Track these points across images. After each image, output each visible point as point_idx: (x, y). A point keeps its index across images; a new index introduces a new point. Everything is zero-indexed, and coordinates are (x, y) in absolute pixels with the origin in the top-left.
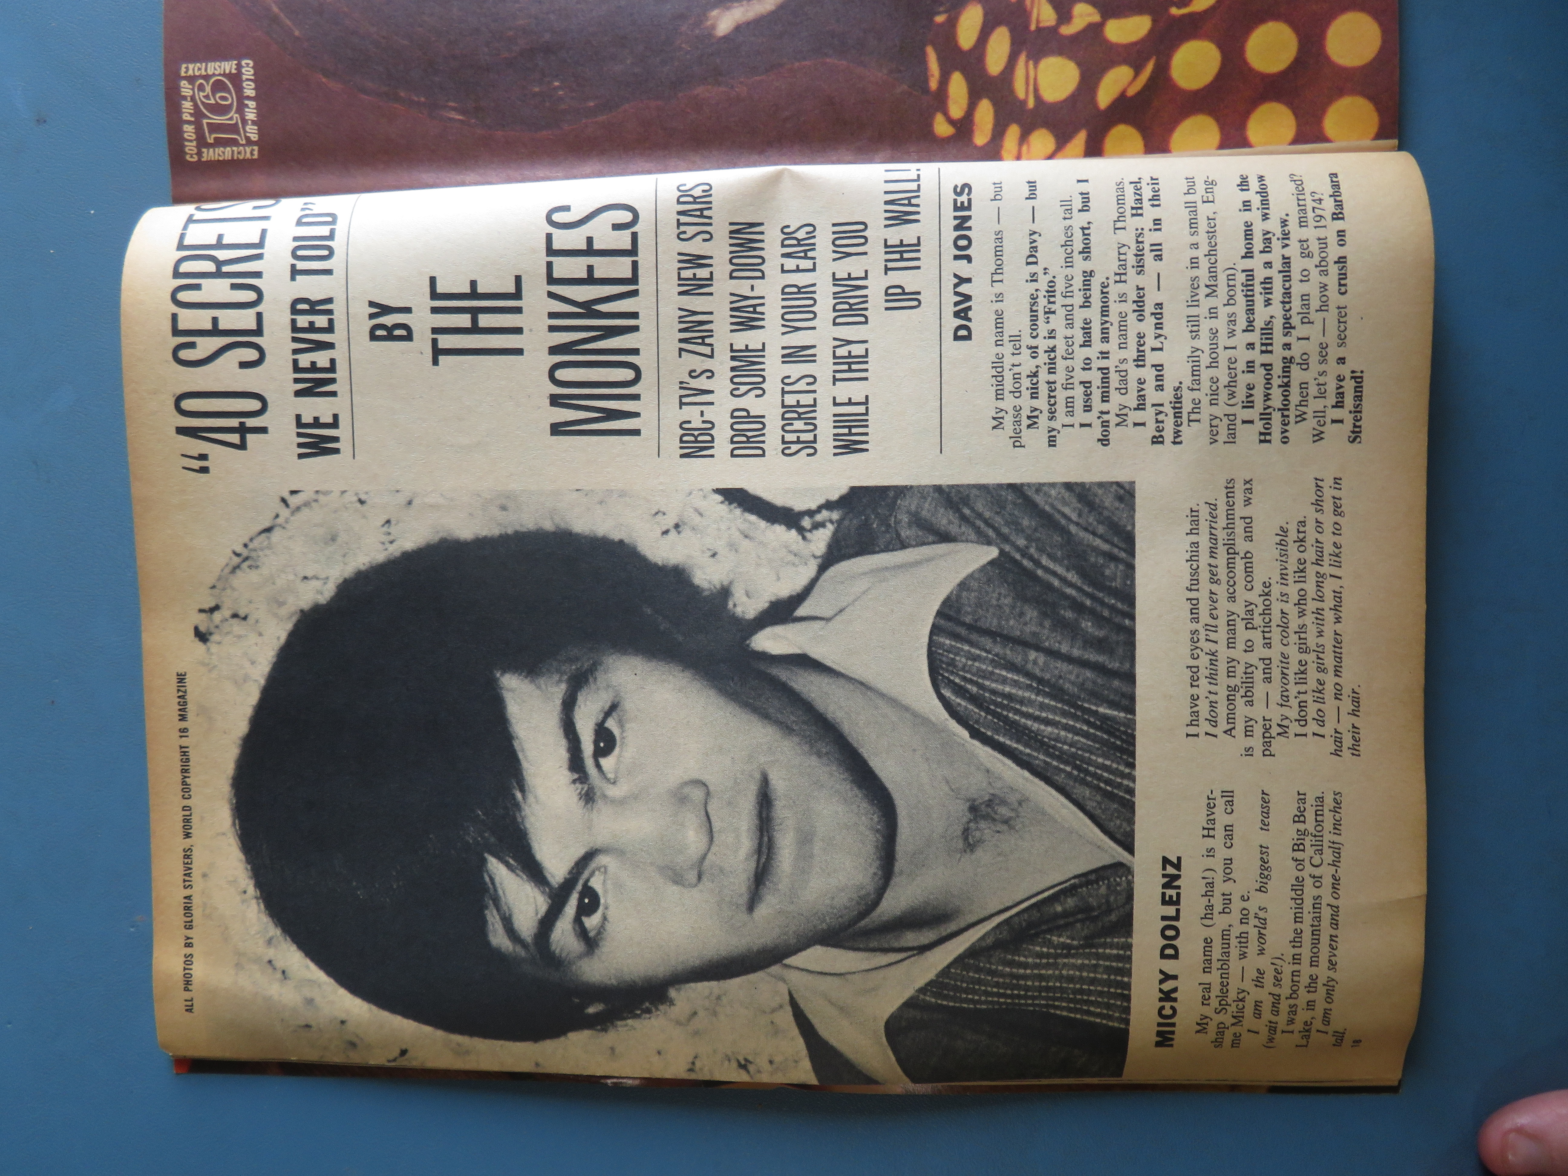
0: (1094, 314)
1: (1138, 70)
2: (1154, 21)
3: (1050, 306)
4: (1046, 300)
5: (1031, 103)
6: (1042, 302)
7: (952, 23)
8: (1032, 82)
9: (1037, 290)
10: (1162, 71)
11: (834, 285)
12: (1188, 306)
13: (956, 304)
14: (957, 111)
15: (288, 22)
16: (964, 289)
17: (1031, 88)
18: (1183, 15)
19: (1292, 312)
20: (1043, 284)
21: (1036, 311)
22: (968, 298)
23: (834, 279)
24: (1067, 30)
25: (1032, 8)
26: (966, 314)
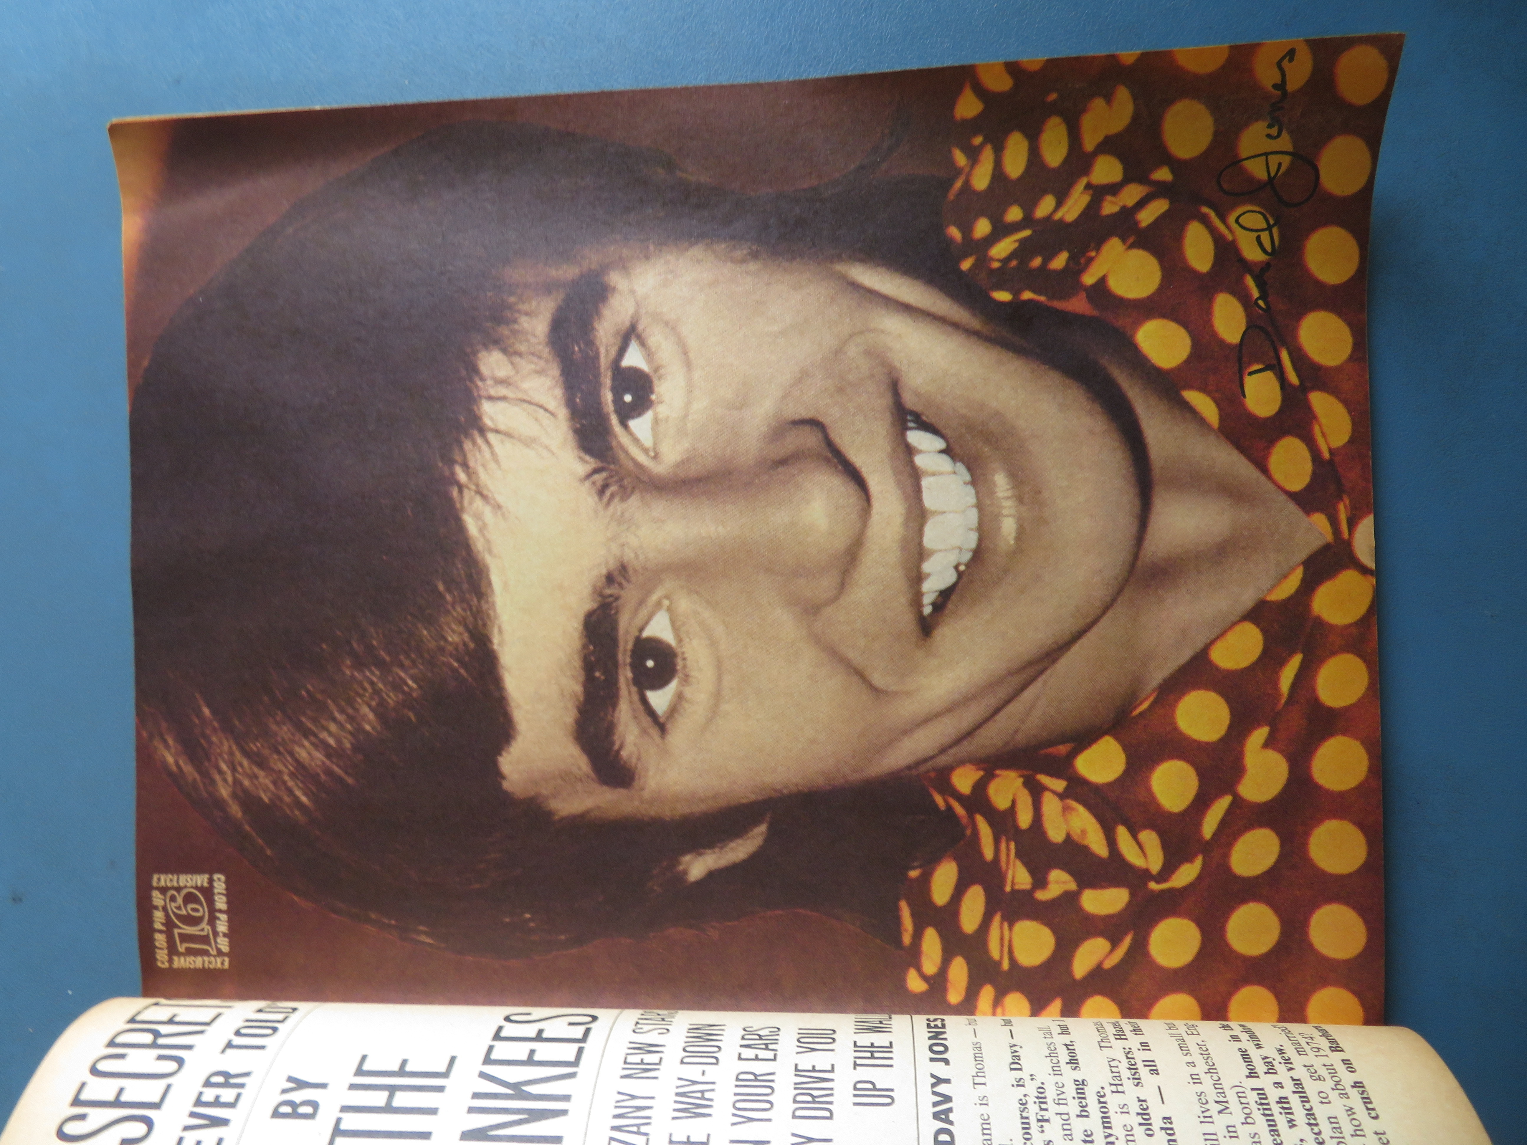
0: (1094, 1123)
1: (1115, 943)
2: (1132, 895)
3: (1043, 1113)
4: (1037, 1106)
5: (1006, 965)
6: (1033, 1109)
7: (926, 879)
8: (1006, 943)
9: (1025, 1095)
10: (1140, 947)
11: (796, 1075)
12: (1201, 1122)
13: (935, 1104)
14: (930, 967)
15: (260, 841)
16: (942, 1088)
17: (1006, 949)
18: (1162, 891)
19: (1324, 1136)
20: (1031, 1089)
21: (1027, 1118)
22: (947, 1099)
23: (797, 1070)
24: (1042, 896)
25: (1007, 870)
26: (947, 1117)
